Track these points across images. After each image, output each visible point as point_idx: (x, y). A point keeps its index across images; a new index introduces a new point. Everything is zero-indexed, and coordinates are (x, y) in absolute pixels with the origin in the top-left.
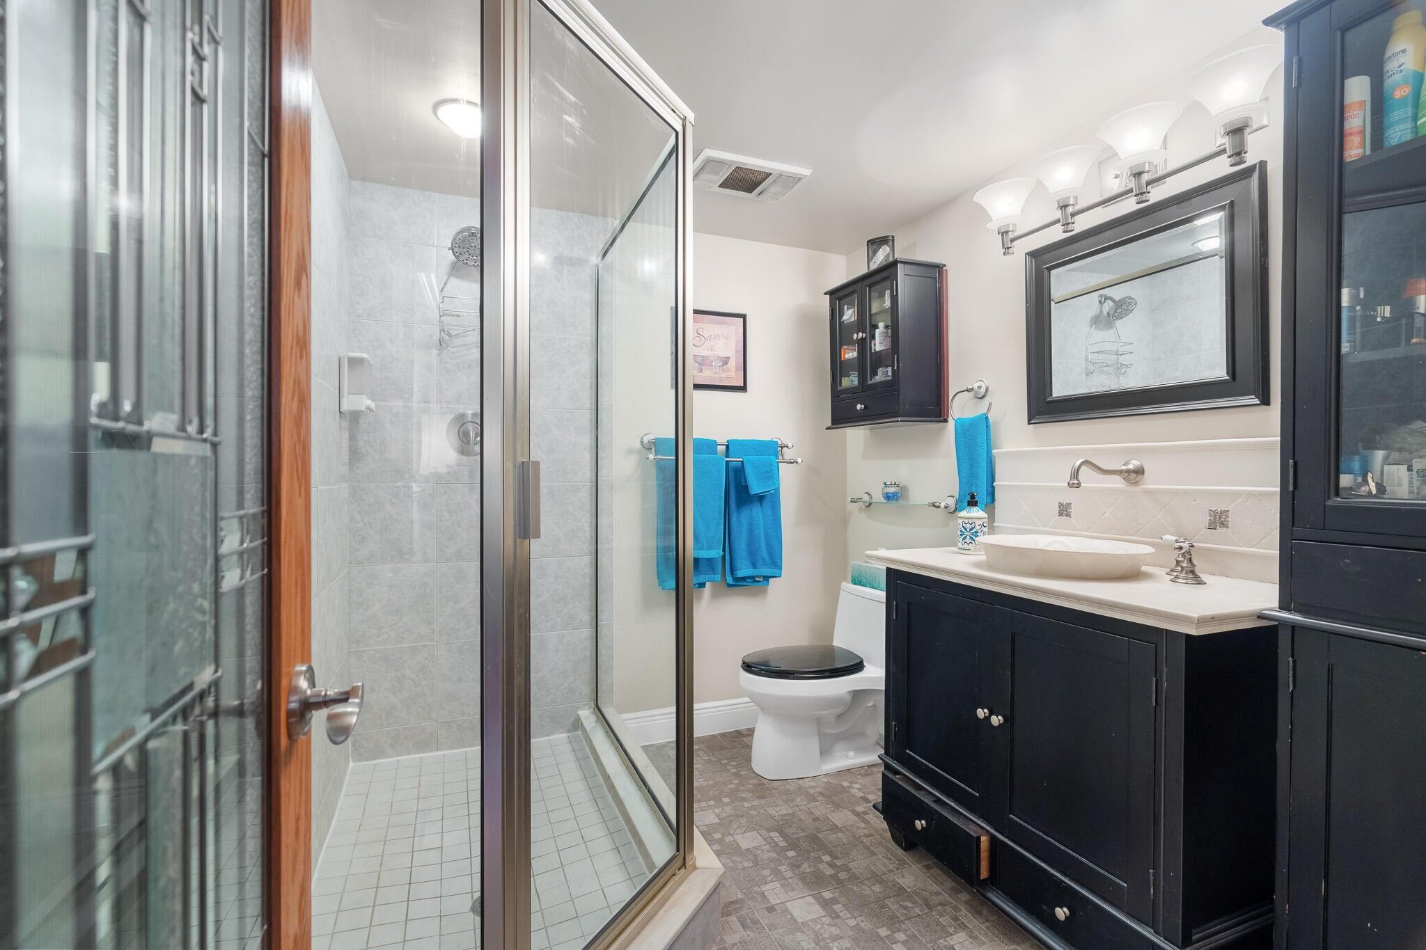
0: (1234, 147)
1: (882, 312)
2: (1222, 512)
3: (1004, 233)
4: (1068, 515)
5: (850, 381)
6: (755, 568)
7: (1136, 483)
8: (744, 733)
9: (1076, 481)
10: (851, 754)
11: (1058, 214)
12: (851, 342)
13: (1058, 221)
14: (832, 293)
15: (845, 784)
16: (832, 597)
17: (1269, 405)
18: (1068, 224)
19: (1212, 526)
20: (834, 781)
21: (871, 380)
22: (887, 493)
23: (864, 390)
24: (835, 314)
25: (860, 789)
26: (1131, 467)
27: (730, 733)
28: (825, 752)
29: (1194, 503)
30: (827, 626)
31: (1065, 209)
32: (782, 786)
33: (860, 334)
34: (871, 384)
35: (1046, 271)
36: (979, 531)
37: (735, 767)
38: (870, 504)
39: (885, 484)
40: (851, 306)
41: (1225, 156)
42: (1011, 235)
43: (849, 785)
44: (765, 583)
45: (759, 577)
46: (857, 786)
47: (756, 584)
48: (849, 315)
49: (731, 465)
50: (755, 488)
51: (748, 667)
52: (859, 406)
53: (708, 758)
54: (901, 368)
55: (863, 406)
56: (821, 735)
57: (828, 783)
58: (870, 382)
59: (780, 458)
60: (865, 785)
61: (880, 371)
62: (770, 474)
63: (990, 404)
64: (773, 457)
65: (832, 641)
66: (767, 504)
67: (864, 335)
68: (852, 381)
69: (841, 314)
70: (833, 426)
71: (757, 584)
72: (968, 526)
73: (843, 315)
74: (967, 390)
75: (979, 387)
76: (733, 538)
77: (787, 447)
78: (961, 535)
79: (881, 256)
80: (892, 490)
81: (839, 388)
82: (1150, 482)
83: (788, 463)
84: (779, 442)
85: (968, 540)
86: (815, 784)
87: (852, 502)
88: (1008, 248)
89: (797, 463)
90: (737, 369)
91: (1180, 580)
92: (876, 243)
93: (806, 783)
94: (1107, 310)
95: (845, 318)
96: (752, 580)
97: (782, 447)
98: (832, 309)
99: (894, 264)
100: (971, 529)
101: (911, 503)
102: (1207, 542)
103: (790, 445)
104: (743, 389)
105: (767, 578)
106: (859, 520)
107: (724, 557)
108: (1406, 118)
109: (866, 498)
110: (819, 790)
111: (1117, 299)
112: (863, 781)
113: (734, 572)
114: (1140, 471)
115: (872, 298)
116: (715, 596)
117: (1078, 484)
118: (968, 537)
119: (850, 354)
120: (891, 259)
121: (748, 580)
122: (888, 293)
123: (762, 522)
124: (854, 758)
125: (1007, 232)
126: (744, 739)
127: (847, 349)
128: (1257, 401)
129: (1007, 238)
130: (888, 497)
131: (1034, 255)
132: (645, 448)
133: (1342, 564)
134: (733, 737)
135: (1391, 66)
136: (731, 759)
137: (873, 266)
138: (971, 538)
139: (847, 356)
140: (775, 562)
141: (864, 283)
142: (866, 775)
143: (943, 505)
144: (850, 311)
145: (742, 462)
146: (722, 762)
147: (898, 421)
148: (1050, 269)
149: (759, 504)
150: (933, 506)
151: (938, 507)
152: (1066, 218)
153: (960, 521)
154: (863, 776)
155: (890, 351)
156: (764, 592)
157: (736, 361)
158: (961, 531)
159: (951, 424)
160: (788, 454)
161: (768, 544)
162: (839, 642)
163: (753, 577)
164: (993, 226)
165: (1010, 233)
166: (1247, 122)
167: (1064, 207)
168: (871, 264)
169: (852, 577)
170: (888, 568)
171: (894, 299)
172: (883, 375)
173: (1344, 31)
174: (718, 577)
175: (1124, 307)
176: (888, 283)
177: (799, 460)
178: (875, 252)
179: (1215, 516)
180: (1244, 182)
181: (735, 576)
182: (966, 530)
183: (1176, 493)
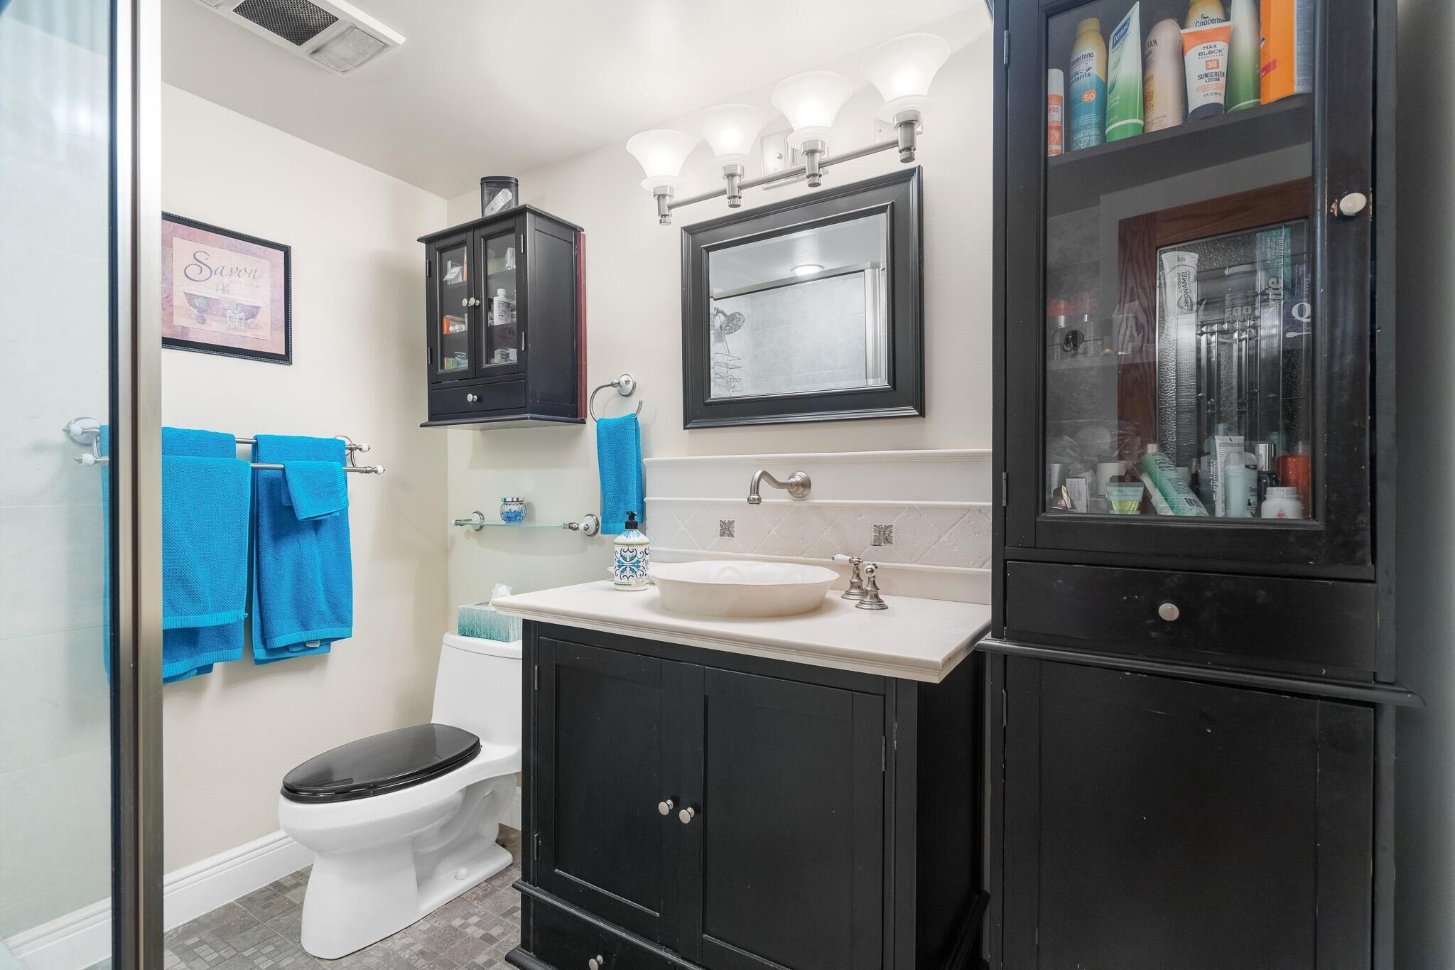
0: (905, 141)
1: (503, 275)
2: (886, 528)
3: (660, 197)
4: (731, 535)
5: (458, 363)
6: (308, 630)
7: (803, 498)
8: (286, 884)
9: (756, 497)
10: (463, 871)
11: (723, 184)
12: (458, 312)
13: (724, 192)
14: (429, 240)
15: (457, 923)
16: (430, 654)
17: (924, 417)
18: (735, 197)
19: (877, 543)
20: (440, 924)
21: (488, 362)
22: (507, 513)
23: (476, 375)
24: (434, 271)
25: (478, 925)
26: (797, 479)
27: (261, 891)
28: (424, 880)
29: (860, 519)
30: (424, 697)
31: (732, 179)
32: (355, 963)
33: (472, 301)
34: (487, 369)
35: (704, 251)
36: (641, 560)
37: (268, 956)
38: (481, 527)
39: (505, 500)
40: (458, 262)
41: (897, 149)
42: (668, 201)
43: (463, 921)
44: (325, 648)
45: (314, 641)
46: (475, 919)
47: (307, 653)
48: (455, 274)
49: (263, 474)
50: (306, 509)
51: (293, 792)
52: (470, 397)
53: (216, 955)
54: (530, 350)
55: (476, 397)
56: (418, 859)
57: (432, 929)
58: (485, 366)
59: (349, 465)
60: (486, 914)
61: (498, 353)
62: (332, 489)
63: (641, 403)
64: (337, 464)
65: (430, 714)
66: (326, 532)
67: (478, 302)
68: (458, 364)
69: (443, 272)
70: (432, 423)
71: (312, 652)
72: (628, 555)
73: (446, 274)
74: (612, 385)
75: (627, 382)
76: (265, 588)
77: (360, 449)
78: (620, 567)
79: (502, 200)
80: (515, 508)
81: (440, 371)
82: (817, 497)
83: (361, 472)
84: (347, 442)
85: (628, 573)
86: (411, 940)
87: (456, 524)
88: (665, 216)
89: (376, 472)
90: (273, 327)
91: (865, 606)
92: (493, 184)
93: (397, 943)
94: (719, 324)
95: (448, 277)
96: (302, 648)
97: (352, 450)
98: (430, 263)
99: (521, 212)
100: (632, 559)
101: (537, 525)
102: (885, 560)
103: (365, 447)
104: (285, 358)
105: (326, 642)
106: (468, 550)
107: (249, 621)
108: (1090, 125)
109: (476, 519)
110: (419, 947)
111: (728, 314)
112: (481, 908)
113: (268, 641)
114: (806, 484)
115: (489, 256)
116: (231, 681)
117: (758, 499)
118: (628, 569)
119: (456, 327)
120: (513, 206)
121: (294, 650)
122: (510, 253)
123: (318, 560)
124: (468, 875)
125: (664, 196)
126: (288, 896)
127: (451, 320)
128: (915, 412)
129: (664, 204)
130: (509, 518)
131: (691, 231)
132: (74, 441)
133: (1054, 584)
134: (268, 898)
135: (1081, 68)
136: (264, 941)
137: (490, 212)
138: (632, 570)
139: (451, 329)
140: (341, 617)
141: (477, 233)
142: (485, 896)
143: (582, 526)
144: (457, 270)
145: (283, 470)
146: (246, 954)
147: (526, 419)
148: (709, 249)
149: (314, 534)
150: (570, 527)
151: (576, 529)
152: (733, 189)
153: (618, 549)
154: (479, 899)
155: (515, 328)
156: (323, 661)
157: (270, 312)
158: (619, 561)
159: (591, 428)
160: (361, 460)
161: (329, 591)
162: (441, 716)
163: (304, 644)
164: (648, 185)
165: (667, 198)
166: (917, 117)
167: (731, 176)
168: (486, 210)
169: (459, 626)
170: (525, 622)
171: (521, 258)
172: (505, 357)
173: (1048, 17)
174: (238, 652)
175: (735, 322)
176: (512, 237)
177: (380, 469)
178: (493, 195)
179: (880, 532)
180: (902, 186)
181: (269, 647)
182: (625, 559)
183: (842, 508)
